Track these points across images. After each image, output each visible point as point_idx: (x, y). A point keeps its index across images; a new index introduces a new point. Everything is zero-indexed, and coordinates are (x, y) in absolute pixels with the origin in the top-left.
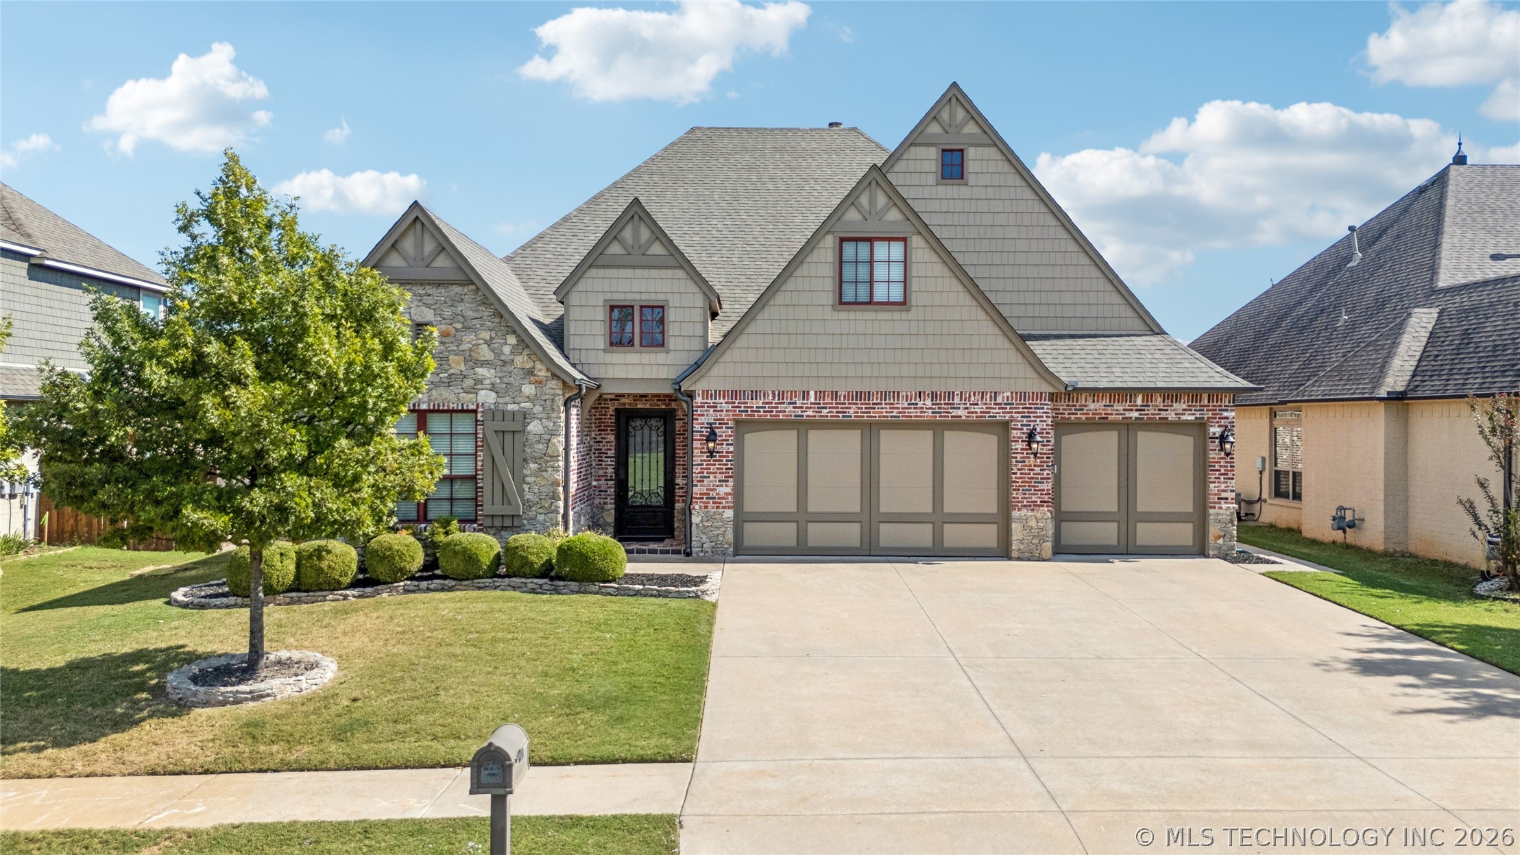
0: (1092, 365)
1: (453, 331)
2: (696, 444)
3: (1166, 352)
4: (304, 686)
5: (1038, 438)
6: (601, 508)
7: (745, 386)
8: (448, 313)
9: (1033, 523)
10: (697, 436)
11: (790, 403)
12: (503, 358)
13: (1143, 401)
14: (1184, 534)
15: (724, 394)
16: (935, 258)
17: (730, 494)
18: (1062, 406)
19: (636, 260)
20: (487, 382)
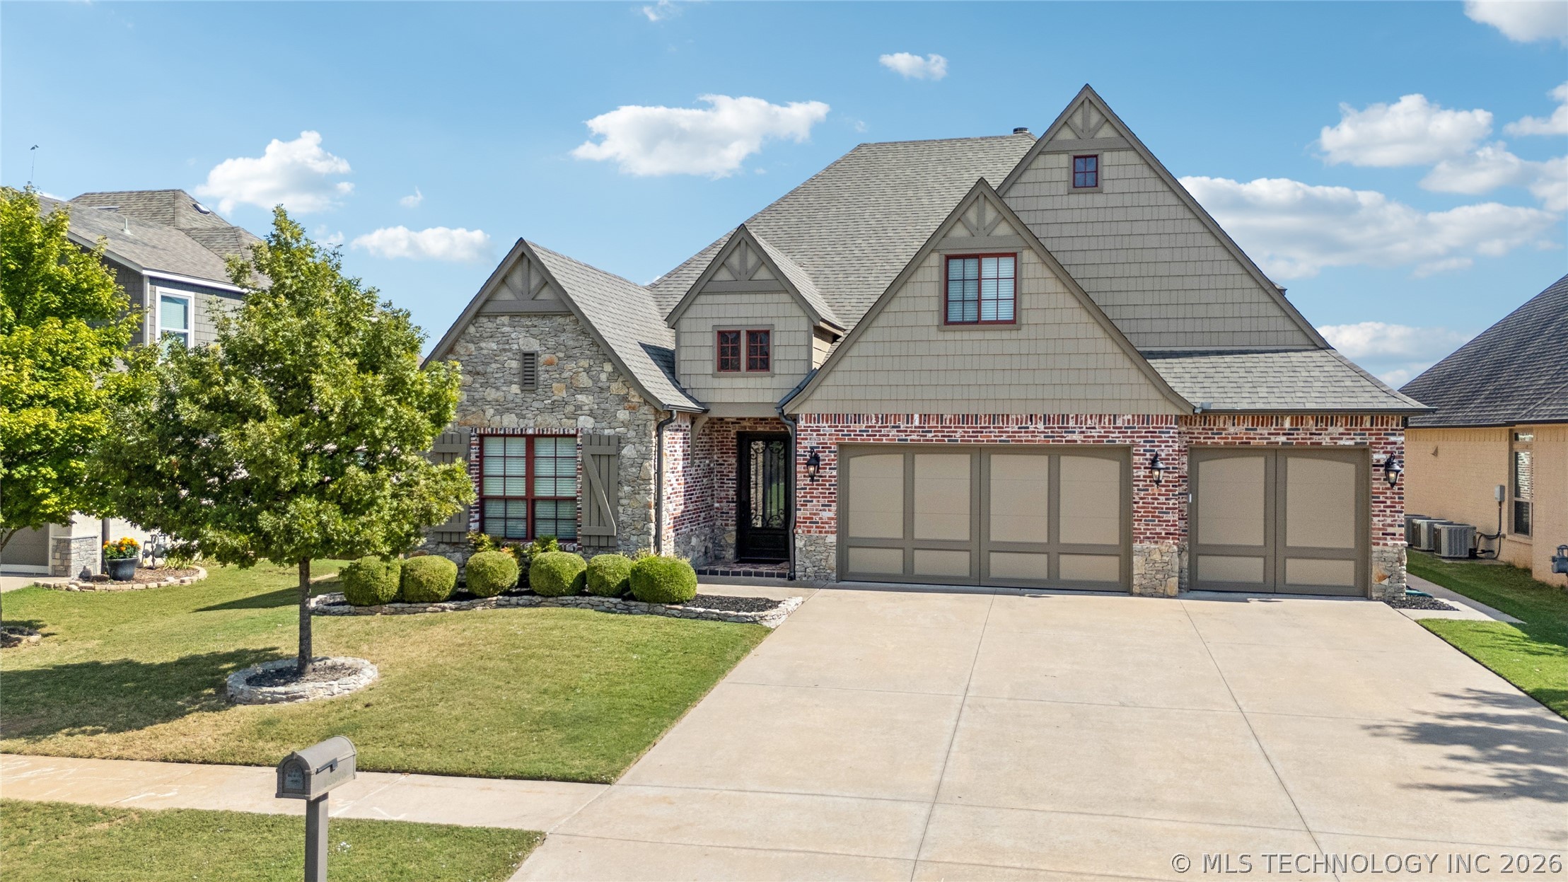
0: (1235, 385)
1: (556, 360)
2: (800, 468)
3: (1326, 369)
4: (336, 690)
5: (1161, 465)
6: (723, 529)
7: (848, 409)
8: (551, 343)
9: (1157, 557)
10: (800, 460)
11: (893, 427)
12: (600, 384)
13: (1292, 424)
14: (1344, 572)
15: (828, 418)
16: (1048, 273)
17: (832, 519)
18: (1197, 429)
19: (745, 285)
20: (586, 408)
